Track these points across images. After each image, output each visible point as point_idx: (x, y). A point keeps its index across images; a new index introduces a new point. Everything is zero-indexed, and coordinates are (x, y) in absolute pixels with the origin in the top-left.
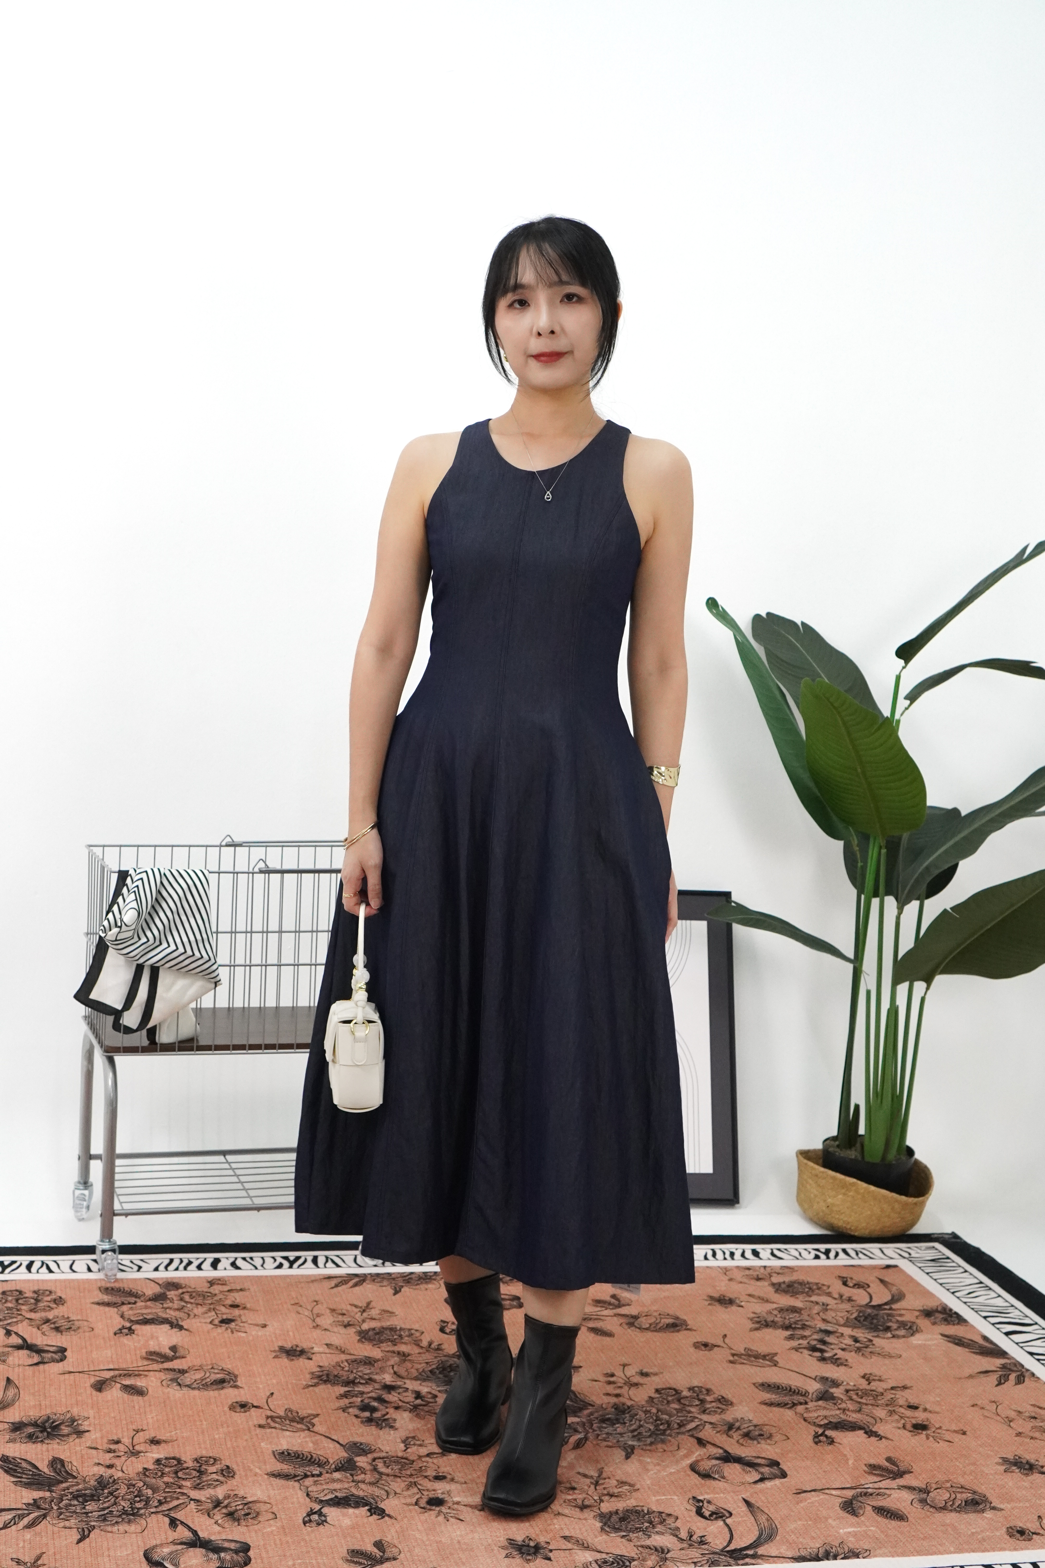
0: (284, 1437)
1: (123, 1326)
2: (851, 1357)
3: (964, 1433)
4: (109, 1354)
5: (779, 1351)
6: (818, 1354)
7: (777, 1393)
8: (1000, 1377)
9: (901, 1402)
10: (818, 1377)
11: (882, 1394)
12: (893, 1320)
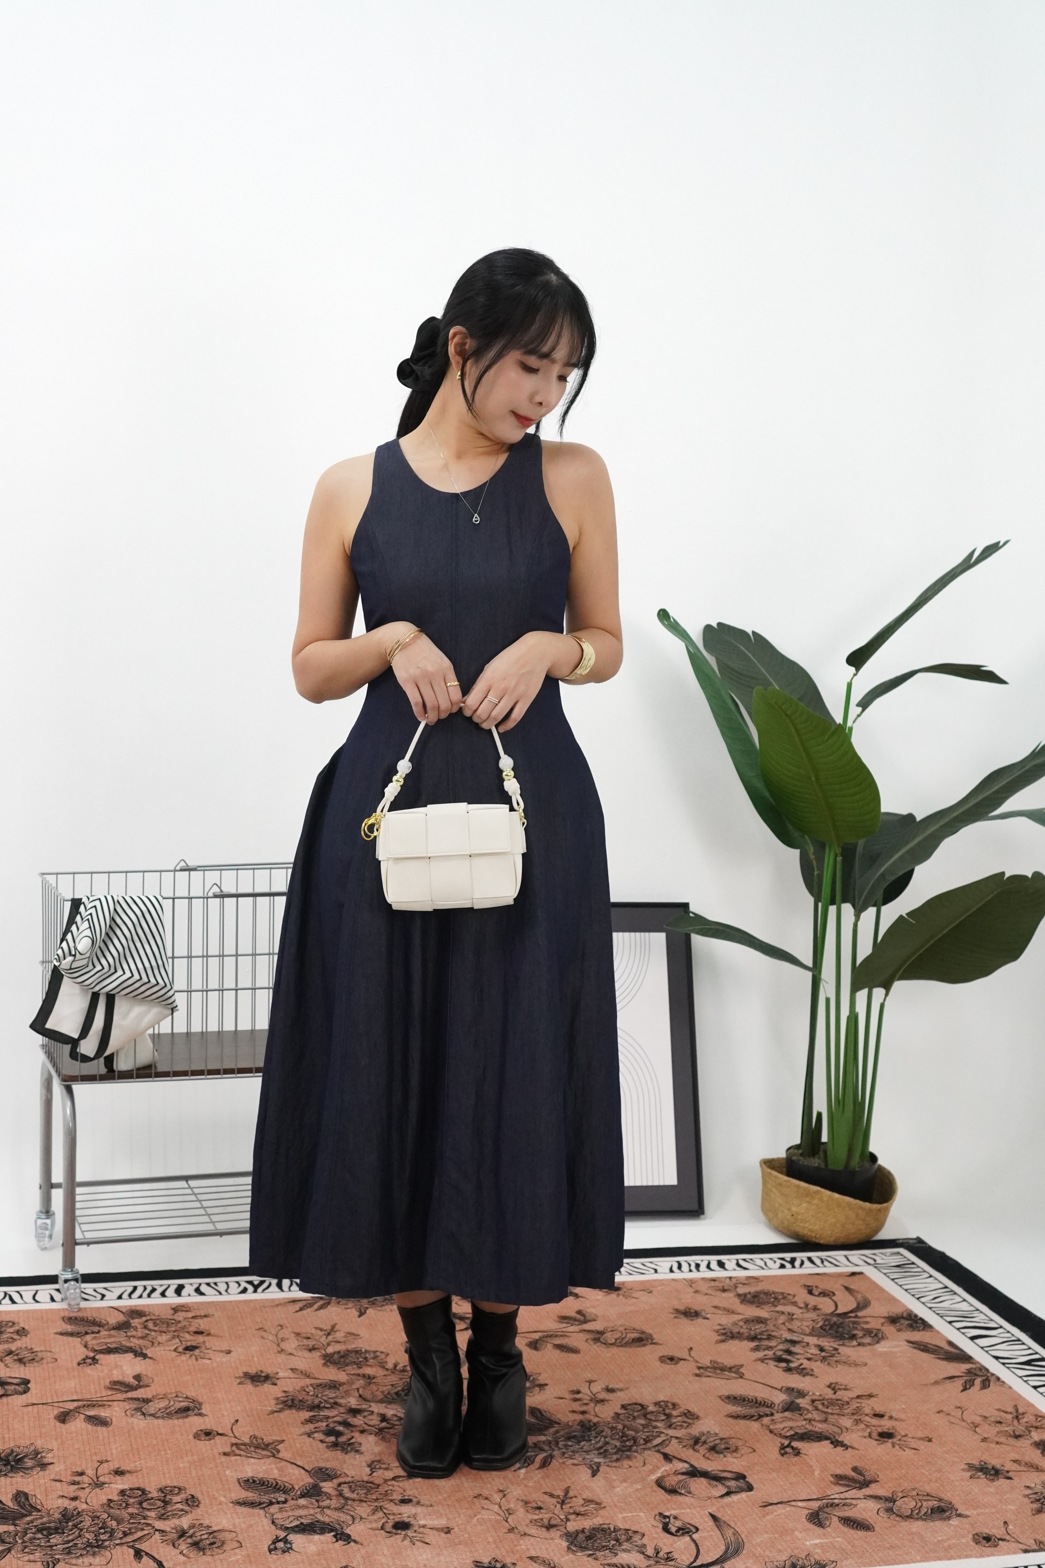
0: (249, 1464)
1: (87, 1356)
2: (817, 1367)
3: (930, 1440)
4: (73, 1385)
5: (745, 1363)
6: (784, 1365)
7: (743, 1406)
8: (966, 1382)
9: (867, 1410)
10: (784, 1388)
11: (848, 1403)
12: (859, 1328)
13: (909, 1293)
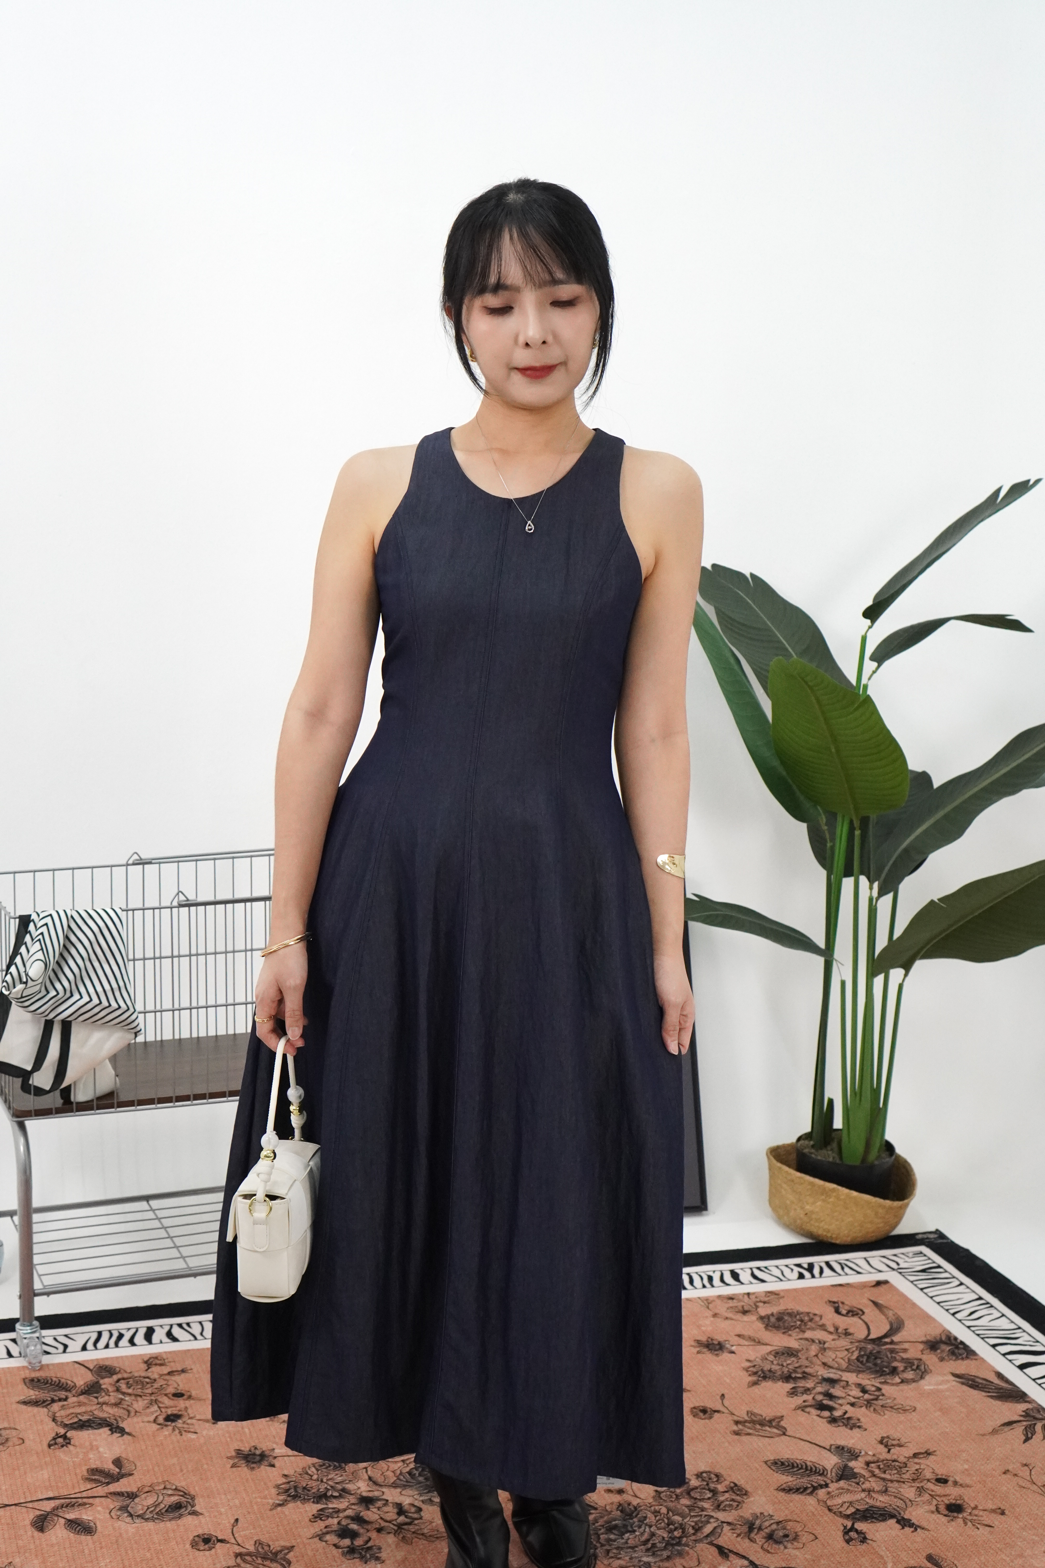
1: (57, 1434)
2: (863, 1415)
3: (1003, 1513)
4: (46, 1476)
5: (784, 1413)
6: (826, 1414)
7: (793, 1474)
8: (1026, 1428)
9: (928, 1474)
10: (833, 1447)
11: (905, 1465)
12: (898, 1358)
13: (942, 1307)
